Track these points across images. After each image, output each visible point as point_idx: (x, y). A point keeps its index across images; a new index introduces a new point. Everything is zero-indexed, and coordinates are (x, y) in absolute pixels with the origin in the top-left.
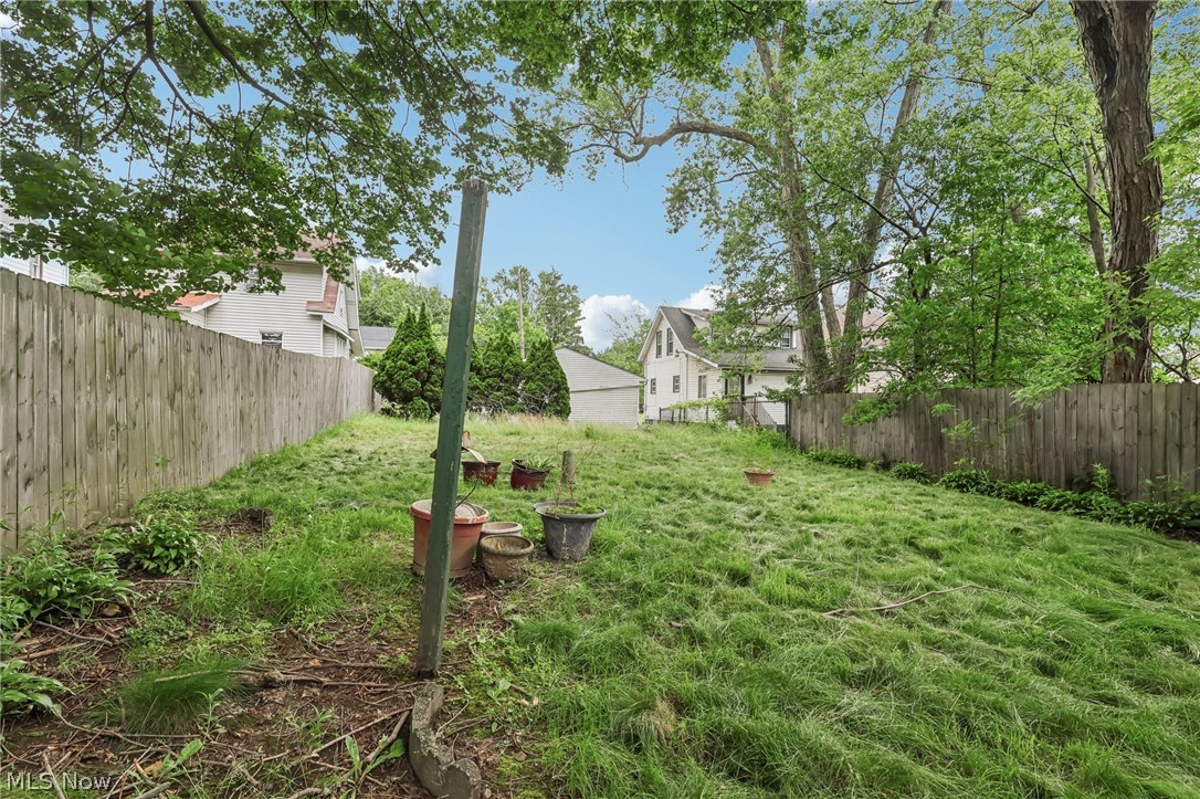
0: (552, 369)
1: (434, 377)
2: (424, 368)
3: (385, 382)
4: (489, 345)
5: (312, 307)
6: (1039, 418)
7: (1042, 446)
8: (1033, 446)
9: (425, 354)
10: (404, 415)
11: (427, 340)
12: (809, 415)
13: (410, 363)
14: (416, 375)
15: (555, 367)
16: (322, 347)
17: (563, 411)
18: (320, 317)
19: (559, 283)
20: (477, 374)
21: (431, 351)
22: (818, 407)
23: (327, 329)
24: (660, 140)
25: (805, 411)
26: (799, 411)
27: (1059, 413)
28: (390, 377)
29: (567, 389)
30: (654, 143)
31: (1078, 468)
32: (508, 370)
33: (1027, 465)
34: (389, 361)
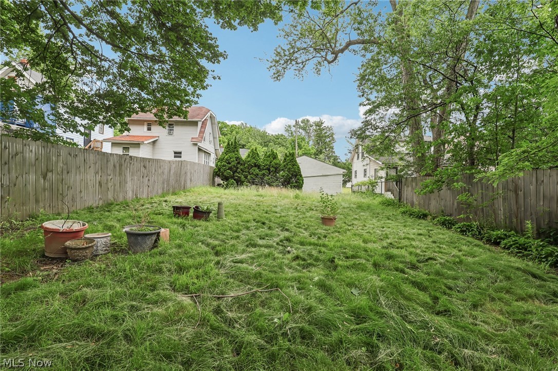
0: (294, 165)
1: (239, 170)
2: (234, 166)
3: (217, 172)
4: (265, 155)
5: (193, 140)
6: (521, 191)
7: (523, 209)
8: (518, 209)
9: (235, 159)
10: (227, 187)
11: (237, 153)
12: (410, 188)
13: (227, 163)
14: (230, 169)
15: (295, 164)
16: (197, 157)
17: (299, 186)
18: (196, 144)
19: (324, 125)
20: (258, 168)
21: (238, 158)
22: (414, 184)
23: (200, 150)
24: (342, 51)
25: (408, 187)
26: (405, 187)
27: (532, 188)
28: (219, 170)
29: (301, 176)
30: (339, 52)
31: (544, 224)
32: (272, 166)
33: (515, 220)
34: (219, 163)
